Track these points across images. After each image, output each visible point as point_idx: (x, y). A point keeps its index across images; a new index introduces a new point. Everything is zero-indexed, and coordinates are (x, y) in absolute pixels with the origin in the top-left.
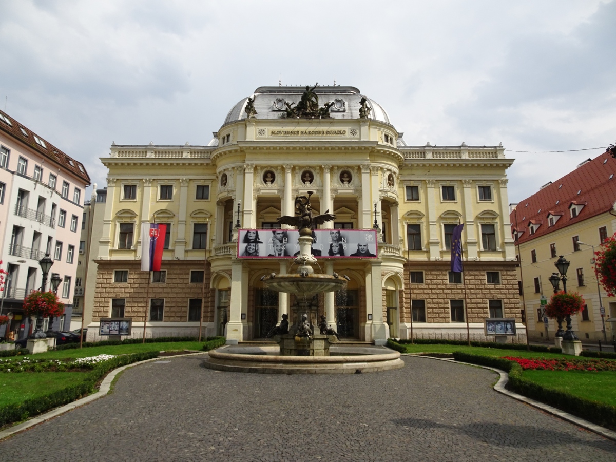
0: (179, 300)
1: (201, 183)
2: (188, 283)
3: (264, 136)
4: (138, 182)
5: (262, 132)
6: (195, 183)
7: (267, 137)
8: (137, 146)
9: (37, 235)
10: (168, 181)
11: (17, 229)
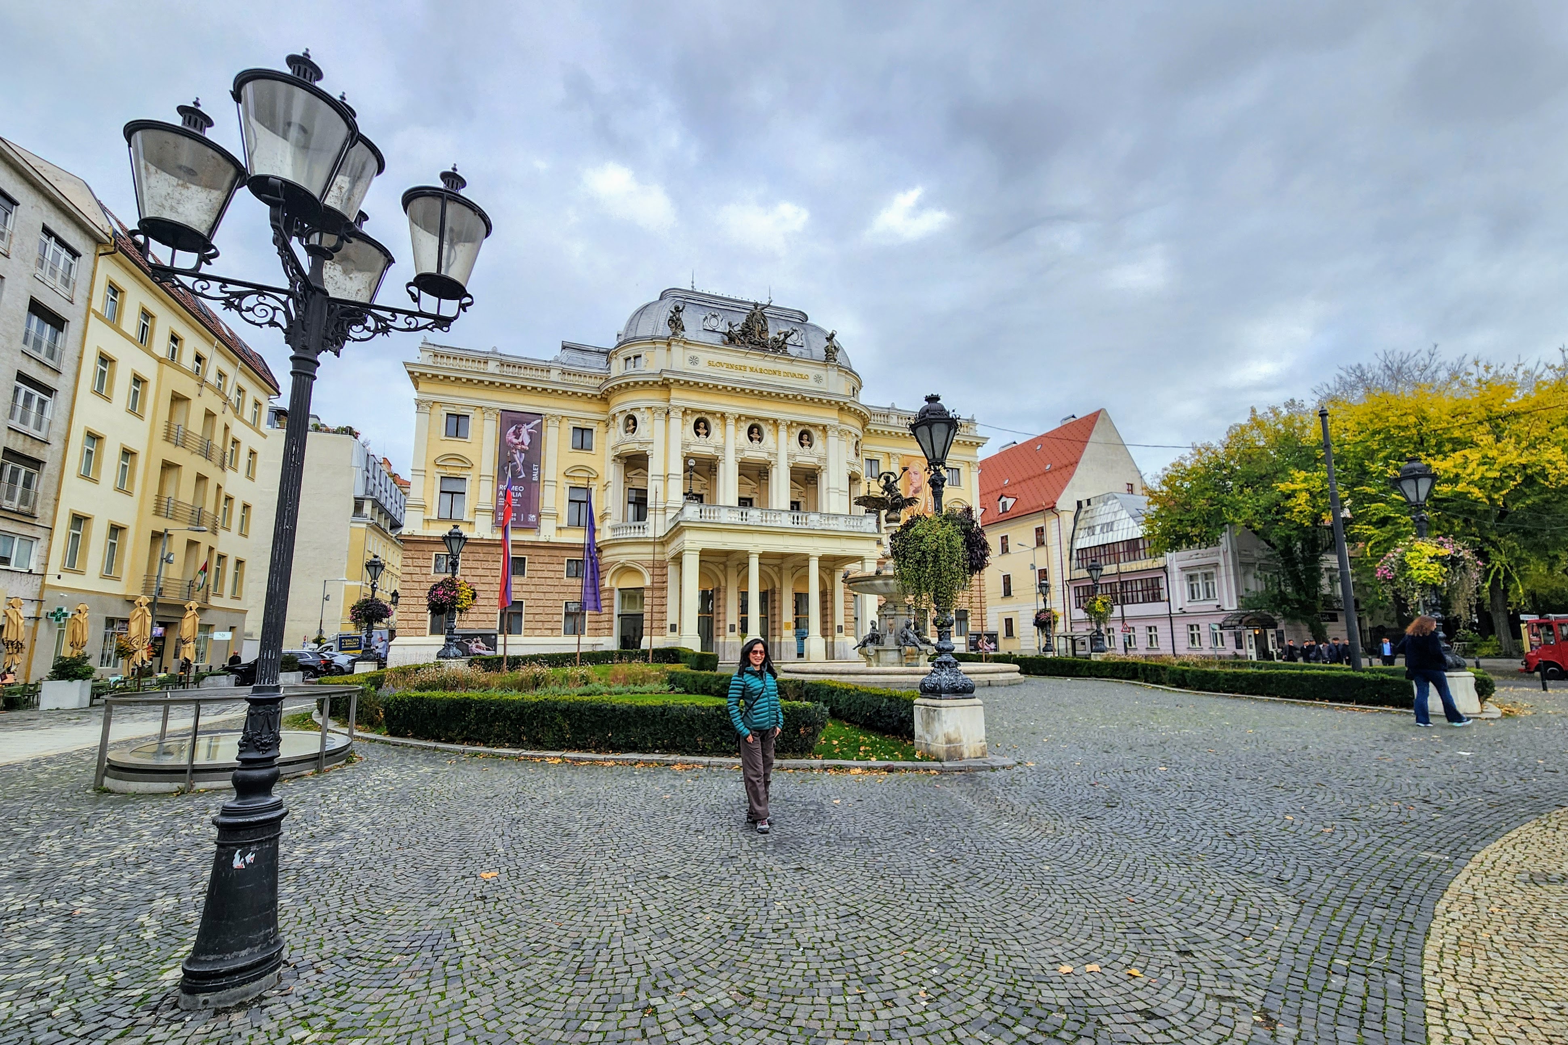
0: (549, 603)
1: (581, 424)
2: (562, 579)
3: (696, 367)
4: (473, 411)
5: (694, 360)
6: (571, 422)
7: (701, 368)
11: (168, 466)
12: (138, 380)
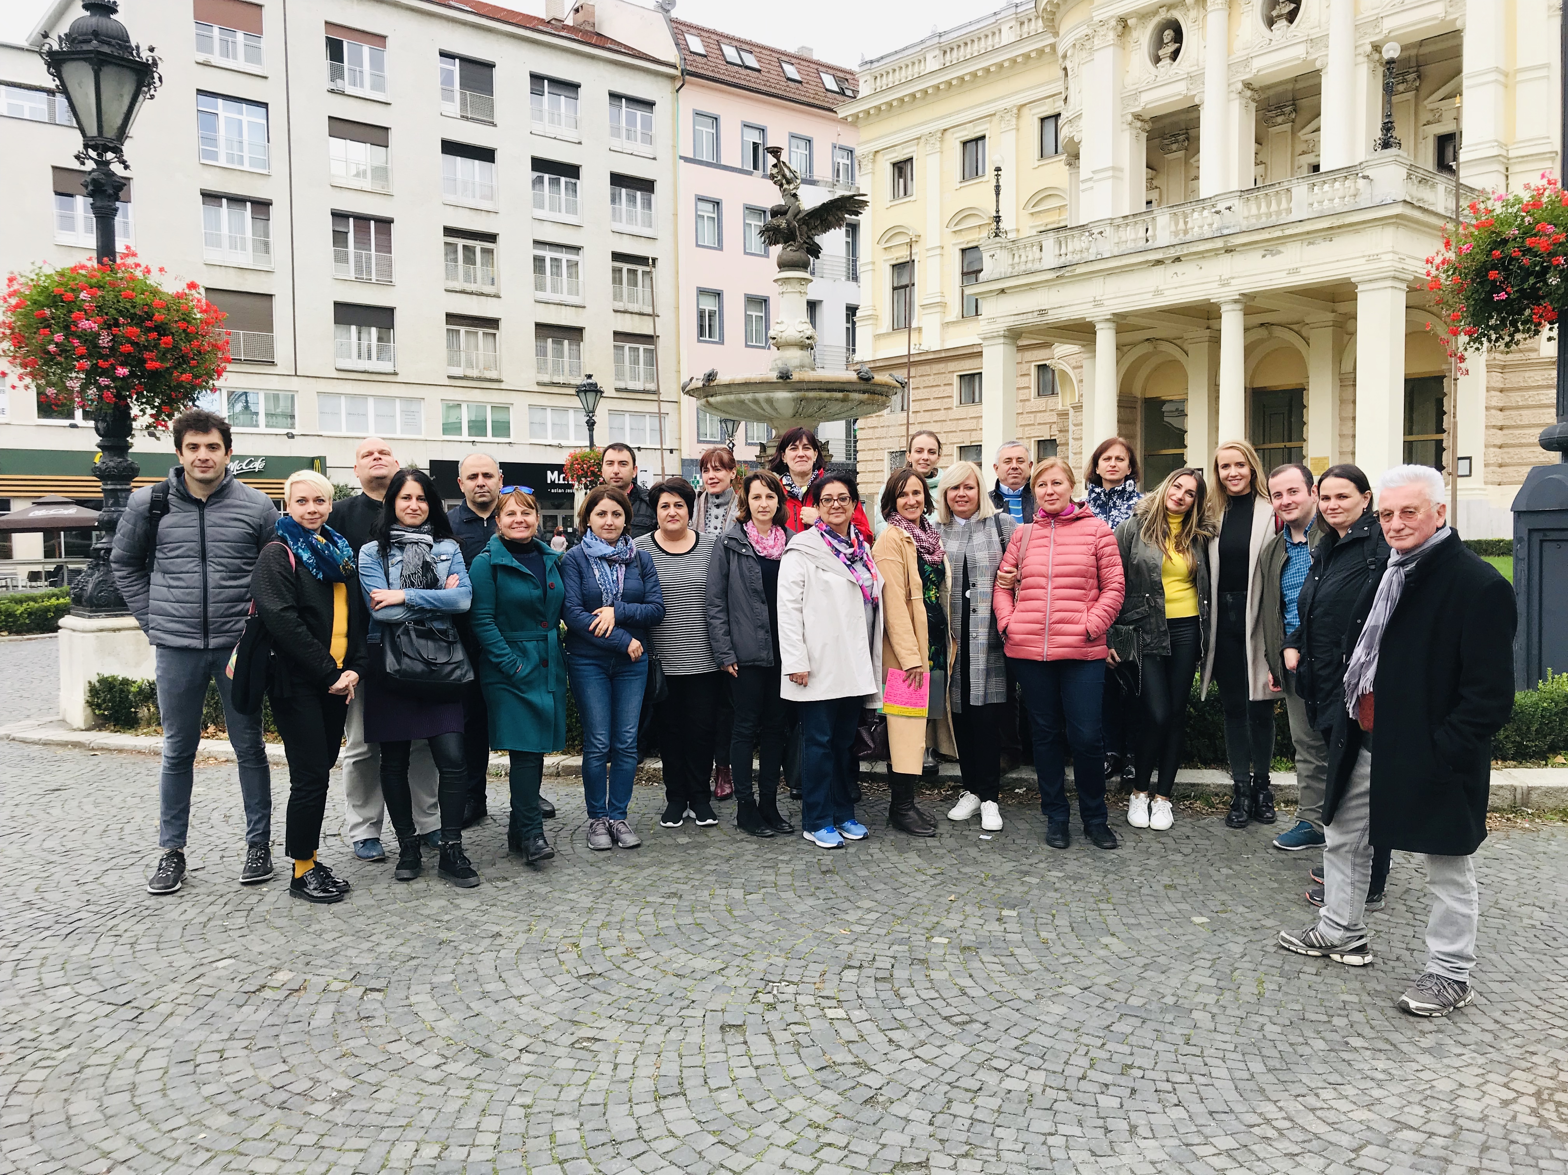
1: (1047, 110)
2: (1028, 400)
4: (915, 148)
6: (1034, 111)
8: (906, 48)
10: (975, 126)
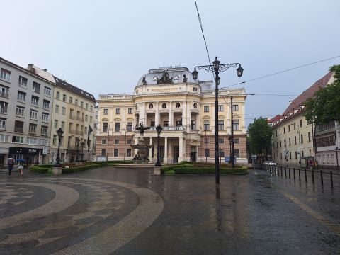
1: (130, 108)
2: (126, 144)
4: (108, 108)
5: (148, 90)
7: (150, 92)
9: (77, 125)
10: (118, 107)
11: (71, 124)
12: (64, 108)
